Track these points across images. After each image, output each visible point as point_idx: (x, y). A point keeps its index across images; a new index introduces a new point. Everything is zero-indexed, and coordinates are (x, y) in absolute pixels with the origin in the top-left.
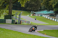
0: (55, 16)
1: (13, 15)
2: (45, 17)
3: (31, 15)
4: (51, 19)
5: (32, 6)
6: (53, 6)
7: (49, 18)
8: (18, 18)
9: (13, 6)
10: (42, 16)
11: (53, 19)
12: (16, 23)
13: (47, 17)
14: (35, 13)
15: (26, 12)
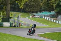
0: (57, 17)
1: (11, 18)
2: (46, 18)
3: (31, 17)
4: (52, 20)
5: (31, 7)
6: (54, 6)
7: (50, 19)
8: (16, 21)
9: (10, 7)
10: (42, 17)
11: (55, 21)
12: (15, 26)
13: (48, 19)
14: (35, 14)
15: (25, 13)
